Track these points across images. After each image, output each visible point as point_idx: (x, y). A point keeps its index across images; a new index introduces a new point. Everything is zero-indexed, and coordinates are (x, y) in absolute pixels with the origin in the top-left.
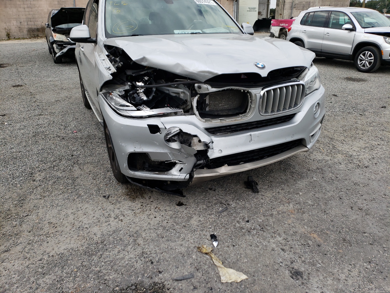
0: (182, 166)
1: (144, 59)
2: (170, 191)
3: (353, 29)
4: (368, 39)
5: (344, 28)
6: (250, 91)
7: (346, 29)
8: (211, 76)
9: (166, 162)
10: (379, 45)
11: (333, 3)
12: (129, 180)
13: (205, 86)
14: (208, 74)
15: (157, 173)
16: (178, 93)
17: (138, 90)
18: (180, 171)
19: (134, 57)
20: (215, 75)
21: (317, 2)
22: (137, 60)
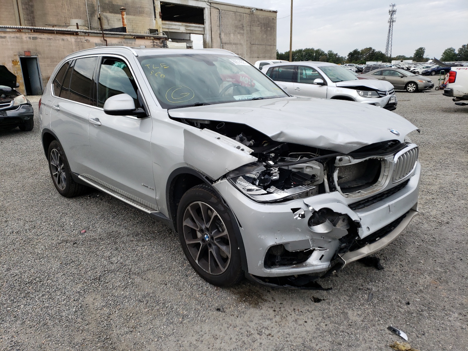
0: (323, 253)
1: (281, 134)
2: (303, 286)
3: (324, 84)
4: (341, 93)
5: (316, 83)
6: (386, 158)
7: (318, 84)
8: (358, 147)
9: (305, 251)
10: (353, 98)
11: (261, 55)
12: (258, 281)
13: (346, 158)
14: (356, 145)
15: (295, 266)
16: (302, 168)
17: (272, 170)
18: (320, 259)
19: (270, 133)
20: (364, 146)
21: (245, 54)
22: (273, 136)
